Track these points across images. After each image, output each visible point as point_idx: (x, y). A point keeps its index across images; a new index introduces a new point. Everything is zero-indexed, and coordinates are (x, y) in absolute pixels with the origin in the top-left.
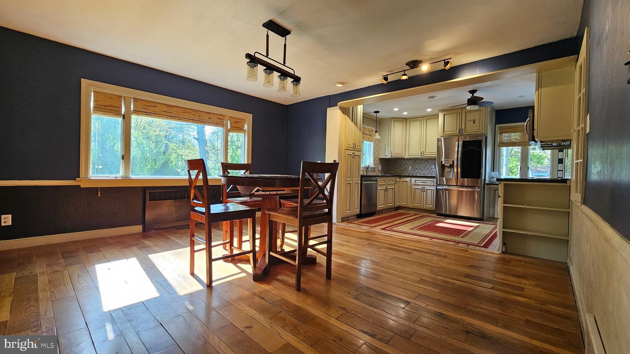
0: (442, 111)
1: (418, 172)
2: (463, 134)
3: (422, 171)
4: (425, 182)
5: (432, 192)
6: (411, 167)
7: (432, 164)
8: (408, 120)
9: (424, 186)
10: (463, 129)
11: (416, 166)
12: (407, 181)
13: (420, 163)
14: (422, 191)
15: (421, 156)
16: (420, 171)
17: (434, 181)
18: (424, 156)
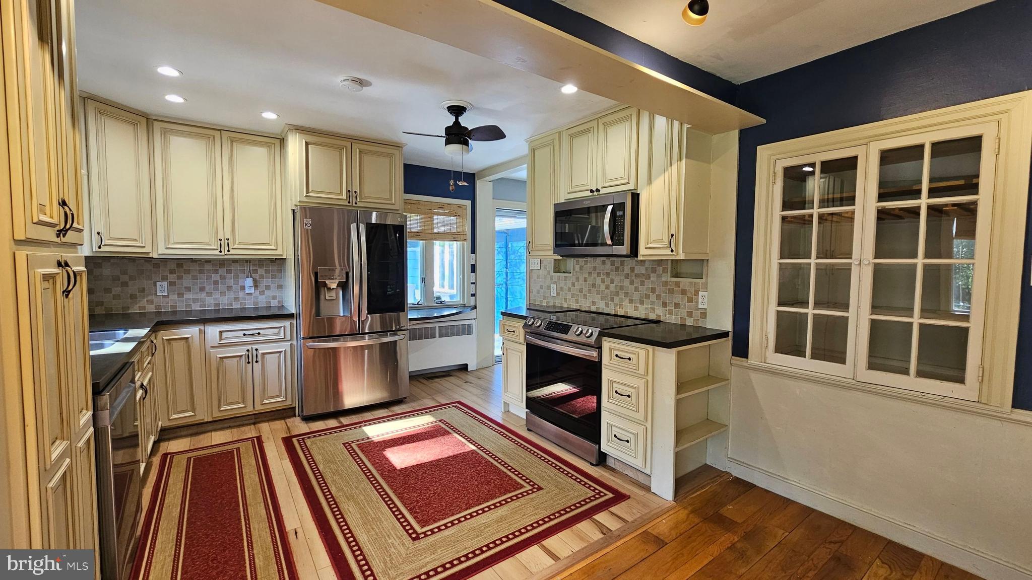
0: (300, 129)
1: (195, 301)
2: (356, 203)
3: (209, 294)
4: (257, 332)
5: (279, 358)
6: (165, 284)
7: (241, 275)
8: (157, 125)
9: (255, 347)
10: (355, 192)
11: (187, 281)
12: (188, 338)
13: (201, 272)
14: (249, 363)
15: (221, 252)
16: (203, 295)
17: (284, 326)
18: (229, 251)
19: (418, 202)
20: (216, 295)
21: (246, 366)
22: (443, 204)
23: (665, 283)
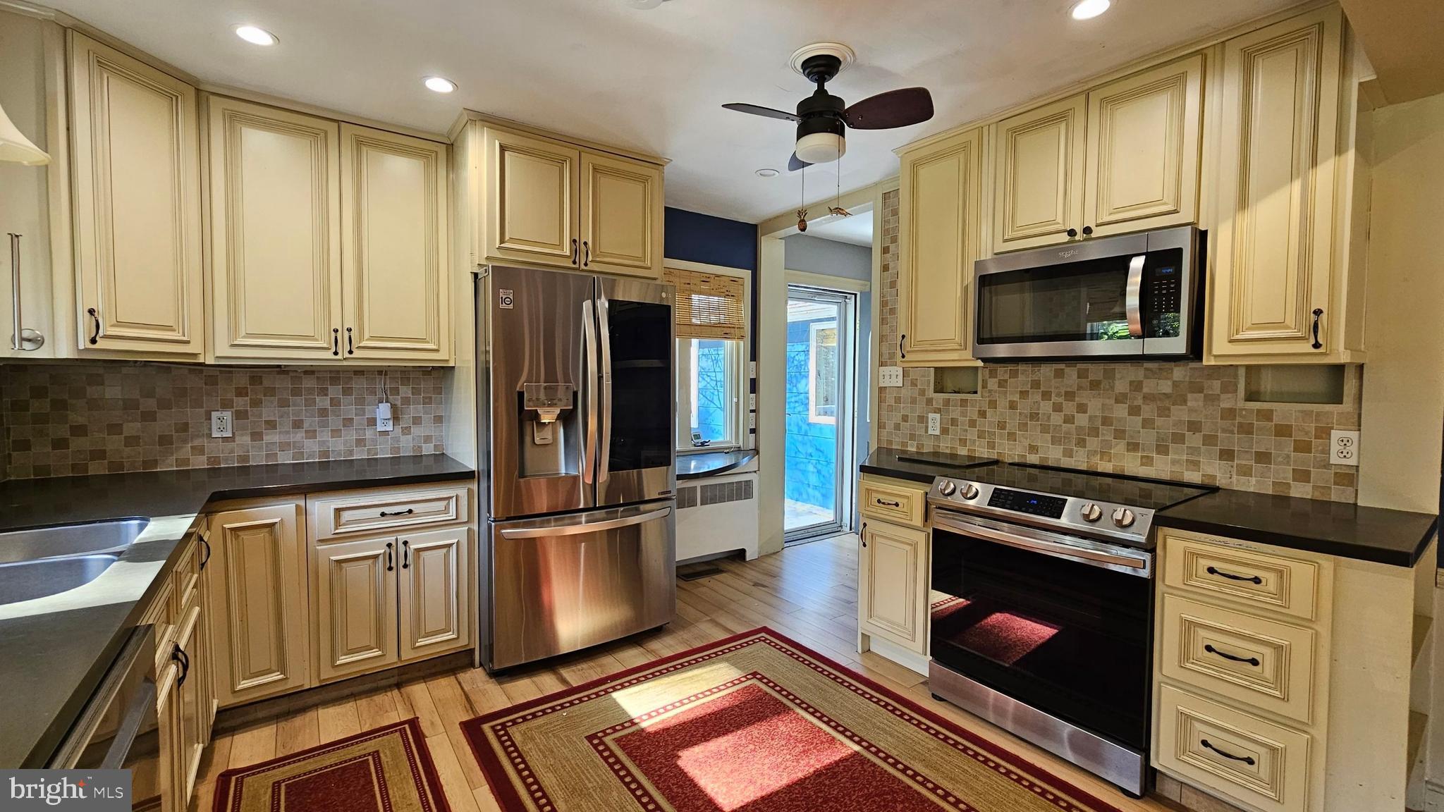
0: (490, 121)
2: (586, 264)
3: (311, 434)
4: (405, 508)
5: (447, 557)
6: (227, 415)
7: (369, 398)
9: (402, 537)
10: (585, 243)
11: (269, 411)
12: (274, 524)
13: (296, 392)
14: (390, 569)
15: (336, 353)
16: (299, 436)
17: (457, 496)
18: (351, 352)
19: (670, 272)
20: (325, 436)
21: (385, 574)
22: (708, 276)
23: (1230, 413)
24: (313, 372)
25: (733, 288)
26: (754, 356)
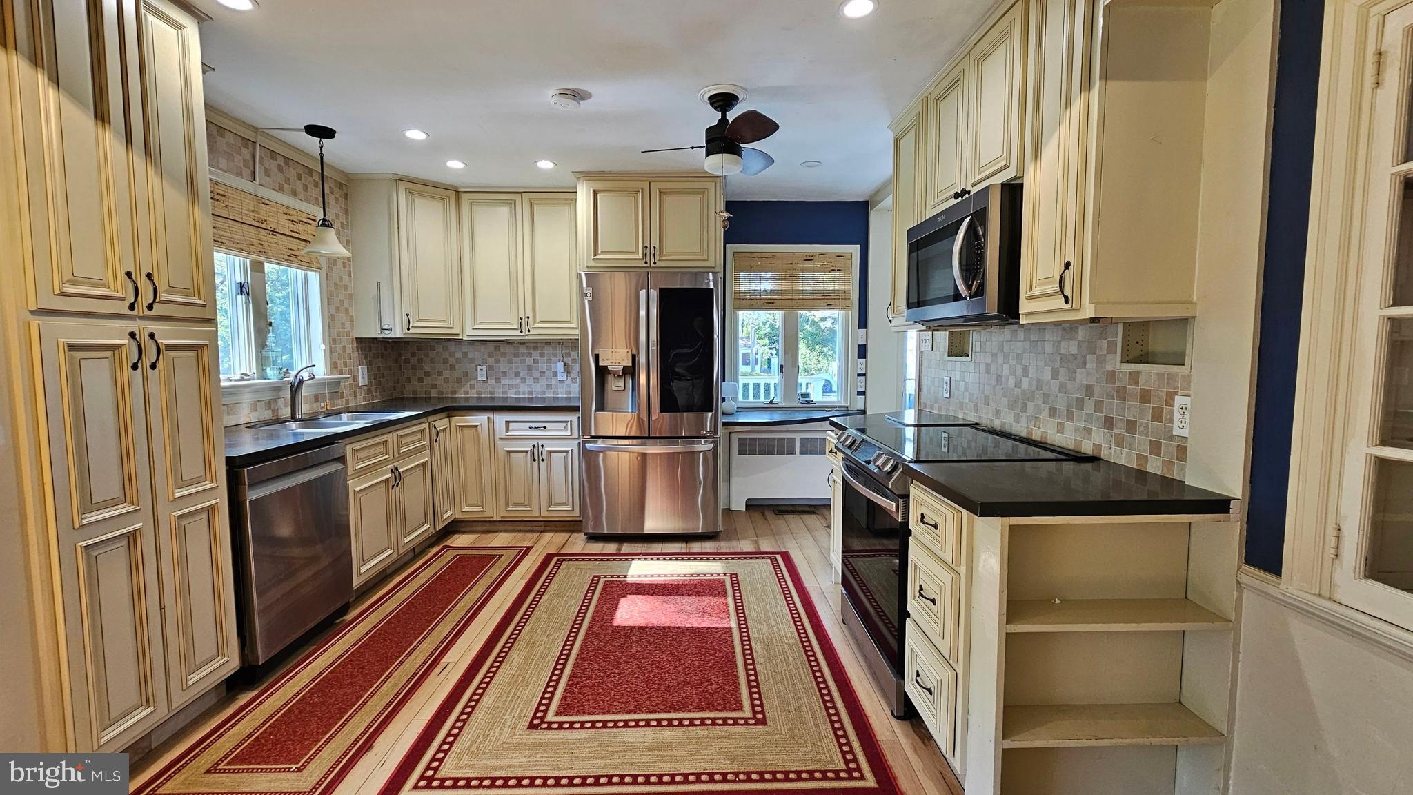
0: (588, 176)
1: (511, 387)
2: (655, 263)
3: (523, 380)
4: (543, 425)
5: (566, 458)
6: (484, 367)
7: (554, 359)
8: (465, 197)
9: (541, 442)
10: (655, 248)
11: (503, 366)
12: (477, 426)
13: (516, 355)
14: (535, 460)
15: (521, 332)
16: (518, 381)
17: (571, 421)
18: (529, 331)
19: (772, 255)
20: (530, 381)
21: (532, 465)
22: (811, 254)
24: (524, 343)
25: (839, 263)
26: (863, 323)
